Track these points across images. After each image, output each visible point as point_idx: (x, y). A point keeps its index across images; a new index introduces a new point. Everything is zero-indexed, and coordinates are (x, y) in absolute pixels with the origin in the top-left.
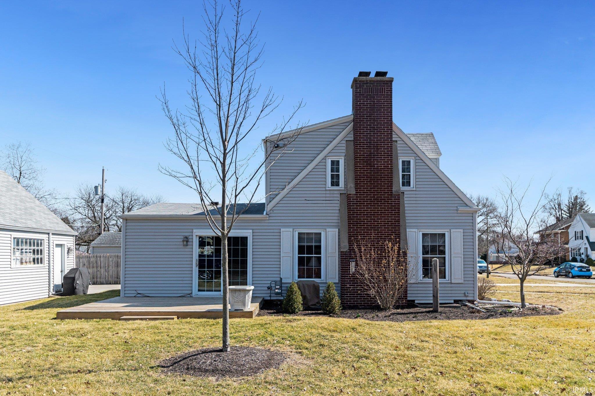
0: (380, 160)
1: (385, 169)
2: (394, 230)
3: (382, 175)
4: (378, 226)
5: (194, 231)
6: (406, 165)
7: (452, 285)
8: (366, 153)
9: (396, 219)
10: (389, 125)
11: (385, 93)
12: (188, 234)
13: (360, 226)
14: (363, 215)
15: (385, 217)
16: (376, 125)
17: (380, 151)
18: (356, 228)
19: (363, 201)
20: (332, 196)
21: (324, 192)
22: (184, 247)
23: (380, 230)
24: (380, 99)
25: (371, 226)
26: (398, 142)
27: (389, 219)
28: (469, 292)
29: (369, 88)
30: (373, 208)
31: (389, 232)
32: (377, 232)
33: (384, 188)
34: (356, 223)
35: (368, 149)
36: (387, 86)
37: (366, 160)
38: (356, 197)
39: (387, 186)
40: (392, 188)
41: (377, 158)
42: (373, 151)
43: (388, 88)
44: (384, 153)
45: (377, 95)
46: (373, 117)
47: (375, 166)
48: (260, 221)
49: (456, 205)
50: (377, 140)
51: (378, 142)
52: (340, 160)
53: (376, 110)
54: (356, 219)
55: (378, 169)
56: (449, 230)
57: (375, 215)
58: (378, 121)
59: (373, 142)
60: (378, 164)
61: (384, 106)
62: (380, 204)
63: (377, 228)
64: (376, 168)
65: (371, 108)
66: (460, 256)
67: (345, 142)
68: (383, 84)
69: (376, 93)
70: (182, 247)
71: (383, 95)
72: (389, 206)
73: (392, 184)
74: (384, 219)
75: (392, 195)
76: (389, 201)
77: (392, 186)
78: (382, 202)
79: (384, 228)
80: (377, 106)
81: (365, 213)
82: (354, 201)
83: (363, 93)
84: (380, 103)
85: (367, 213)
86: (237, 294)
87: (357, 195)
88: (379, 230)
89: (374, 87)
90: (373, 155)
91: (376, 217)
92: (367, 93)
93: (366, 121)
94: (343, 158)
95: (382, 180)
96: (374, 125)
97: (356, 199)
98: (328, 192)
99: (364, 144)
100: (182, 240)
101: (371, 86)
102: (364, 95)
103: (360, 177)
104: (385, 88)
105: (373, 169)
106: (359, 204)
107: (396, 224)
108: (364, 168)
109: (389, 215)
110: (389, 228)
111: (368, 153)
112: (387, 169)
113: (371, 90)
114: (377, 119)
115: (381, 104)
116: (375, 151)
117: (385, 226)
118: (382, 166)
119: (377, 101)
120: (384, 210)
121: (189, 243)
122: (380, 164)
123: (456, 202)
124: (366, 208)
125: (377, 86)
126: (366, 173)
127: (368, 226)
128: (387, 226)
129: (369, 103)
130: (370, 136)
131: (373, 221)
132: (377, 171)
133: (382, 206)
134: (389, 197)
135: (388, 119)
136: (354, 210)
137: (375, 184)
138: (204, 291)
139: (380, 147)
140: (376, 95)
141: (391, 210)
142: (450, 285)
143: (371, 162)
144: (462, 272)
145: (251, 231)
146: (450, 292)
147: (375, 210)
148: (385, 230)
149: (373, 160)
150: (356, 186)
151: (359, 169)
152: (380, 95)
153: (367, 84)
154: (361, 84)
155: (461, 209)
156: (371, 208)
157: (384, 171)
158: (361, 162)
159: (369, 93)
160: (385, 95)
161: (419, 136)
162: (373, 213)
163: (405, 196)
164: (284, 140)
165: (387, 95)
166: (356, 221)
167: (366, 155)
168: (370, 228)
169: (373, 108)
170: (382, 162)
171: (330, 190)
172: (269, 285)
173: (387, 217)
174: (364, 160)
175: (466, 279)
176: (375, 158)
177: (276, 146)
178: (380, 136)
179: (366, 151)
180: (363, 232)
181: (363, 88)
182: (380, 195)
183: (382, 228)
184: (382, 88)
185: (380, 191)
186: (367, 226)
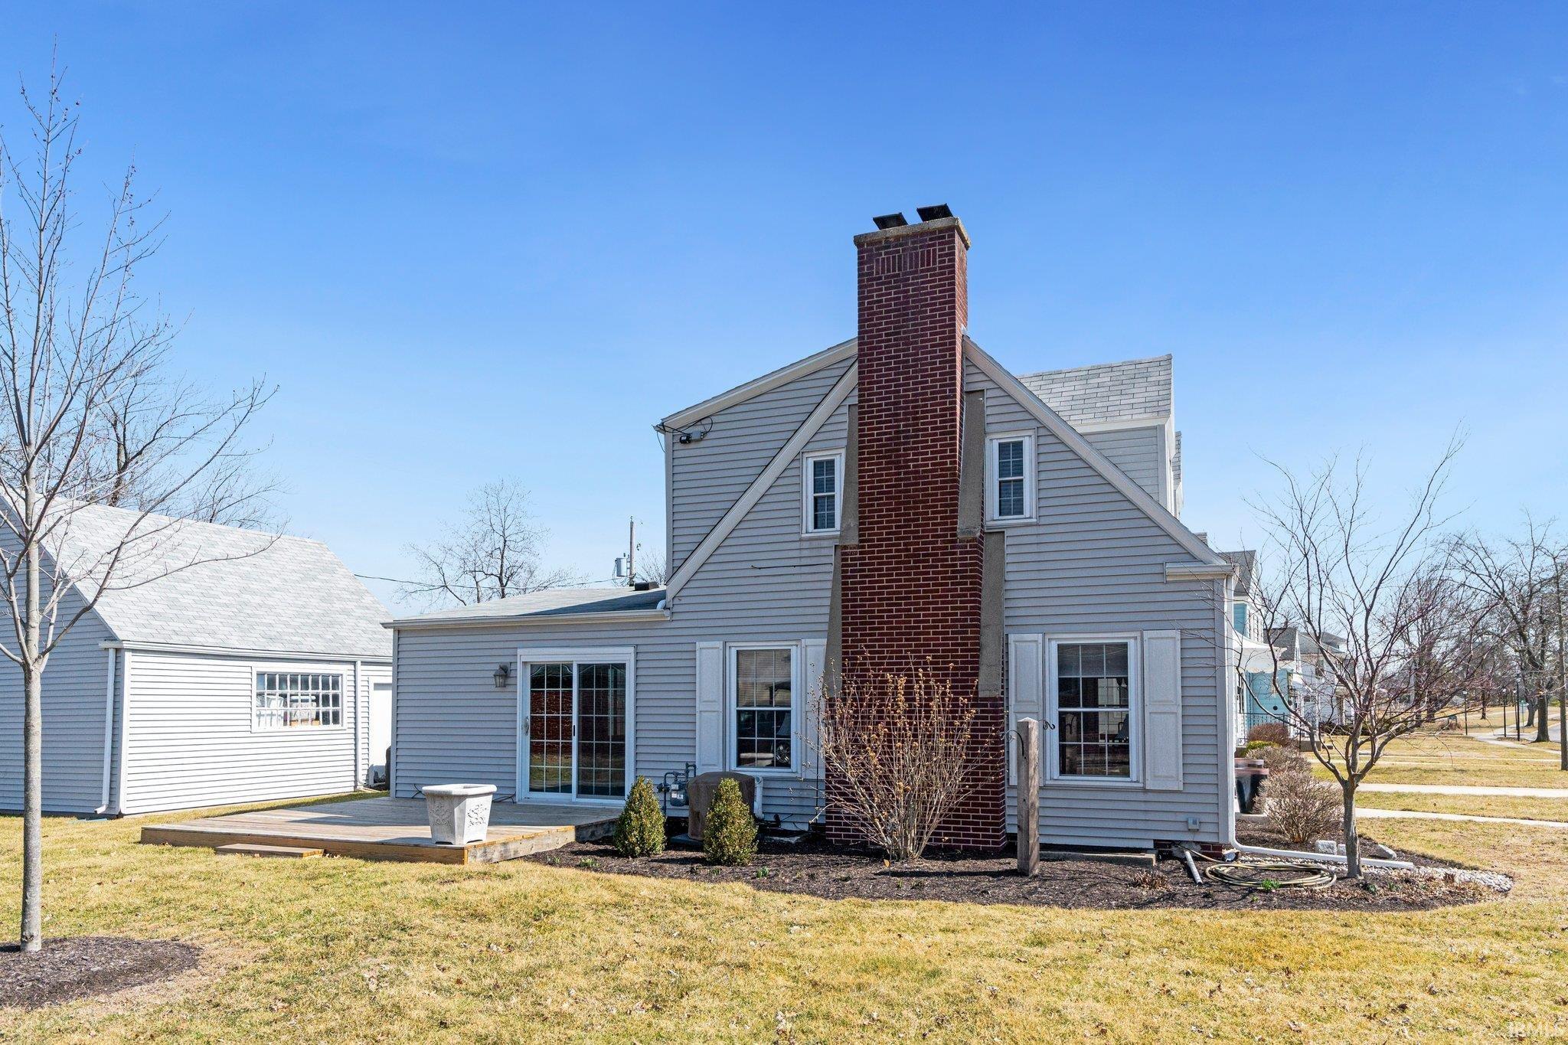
0: (923, 448)
1: (936, 470)
2: (962, 638)
3: (927, 489)
4: (919, 627)
5: (520, 652)
6: (1011, 453)
7: (1150, 797)
8: (885, 433)
9: (966, 608)
10: (947, 350)
11: (934, 263)
12: (507, 660)
13: (870, 629)
14: (879, 599)
15: (937, 603)
16: (912, 355)
17: (923, 424)
18: (862, 635)
19: (879, 564)
20: (815, 553)
21: (796, 545)
22: (499, 689)
23: (924, 639)
24: (923, 283)
25: (900, 628)
26: (988, 394)
27: (947, 608)
28: (1204, 818)
29: (894, 258)
30: (906, 580)
31: (948, 645)
32: (916, 645)
33: (933, 524)
34: (861, 623)
35: (890, 421)
36: (940, 244)
37: (886, 451)
38: (861, 553)
39: (942, 518)
40: (956, 523)
41: (914, 443)
42: (904, 426)
43: (943, 249)
44: (932, 429)
45: (916, 272)
46: (905, 332)
47: (909, 467)
48: (651, 624)
49: (1160, 560)
50: (913, 395)
51: (917, 401)
52: (837, 459)
53: (913, 314)
54: (861, 612)
55: (917, 472)
56: (1138, 634)
57: (910, 598)
58: (916, 342)
59: (905, 402)
60: (917, 460)
61: (932, 299)
62: (924, 567)
63: (915, 634)
64: (911, 473)
65: (899, 310)
66: (1174, 709)
67: (845, 410)
68: (931, 240)
69: (911, 267)
70: (493, 688)
71: (928, 270)
72: (947, 572)
73: (956, 511)
74: (934, 609)
75: (955, 541)
76: (947, 560)
77: (956, 517)
78: (928, 561)
79: (934, 633)
80: (913, 302)
81: (883, 593)
82: (856, 565)
83: (877, 273)
84: (922, 295)
85: (888, 593)
86: (437, 804)
87: (863, 547)
88: (919, 639)
89: (908, 253)
90: (905, 437)
91: (911, 604)
92: (889, 271)
93: (886, 347)
94: (843, 451)
95: (927, 501)
96: (908, 355)
97: (859, 559)
98: (805, 545)
99: (881, 411)
100: (493, 673)
101: (898, 251)
102: (880, 278)
103: (869, 500)
104: (934, 250)
105: (905, 473)
106: (869, 570)
107: (966, 620)
108: (882, 475)
109: (947, 596)
110: (948, 633)
111: (890, 433)
112: (942, 470)
113: (899, 263)
114: (913, 337)
115: (925, 294)
116: (909, 425)
117: (937, 627)
118: (927, 465)
119: (913, 290)
120: (934, 585)
121: (510, 681)
122: (923, 460)
123: (1159, 550)
124: (887, 581)
125: (915, 248)
126: (887, 487)
127: (892, 628)
128: (943, 627)
129: (894, 299)
130: (895, 386)
131: (906, 616)
132: (915, 478)
133: (928, 573)
134: (947, 548)
135: (944, 332)
136: (856, 589)
137: (909, 515)
138: (541, 790)
139: (923, 412)
140: (911, 273)
141: (952, 584)
142: (1141, 797)
143: (900, 456)
144: (1177, 758)
145: (631, 650)
146: (1141, 816)
147: (910, 586)
148: (938, 639)
149: (905, 449)
150: (861, 524)
151: (869, 476)
152: (922, 271)
153: (889, 247)
154: (872, 250)
155: (1170, 568)
156: (900, 580)
157: (933, 477)
158: (873, 459)
159: (894, 270)
160: (935, 269)
161: (1125, 368)
162: (906, 592)
163: (1007, 541)
164: (703, 422)
165: (940, 268)
166: (860, 618)
167: (887, 439)
168: (897, 634)
169: (904, 309)
170: (927, 453)
171: (810, 539)
172: (662, 781)
173: (943, 603)
174: (881, 452)
175: (1190, 779)
176: (908, 443)
177: (684, 438)
178: (921, 382)
179: (886, 428)
180: (880, 646)
181: (878, 261)
182: (923, 543)
183: (929, 633)
184: (928, 252)
185: (923, 531)
186: (888, 628)
